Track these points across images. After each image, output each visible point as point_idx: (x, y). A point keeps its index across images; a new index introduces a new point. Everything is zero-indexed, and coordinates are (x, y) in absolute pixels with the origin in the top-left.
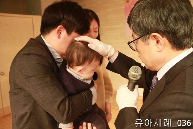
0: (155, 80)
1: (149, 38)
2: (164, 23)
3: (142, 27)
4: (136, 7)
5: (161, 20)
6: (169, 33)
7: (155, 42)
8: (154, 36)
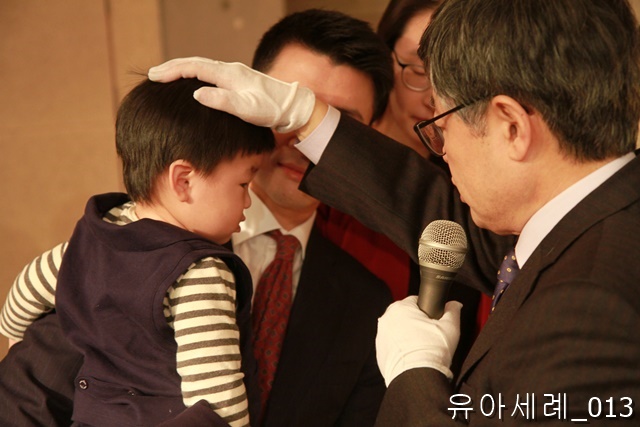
2: (532, 68)
3: (465, 75)
5: (524, 55)
6: (549, 99)
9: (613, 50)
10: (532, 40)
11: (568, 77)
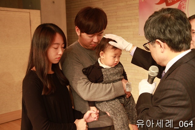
0: (164, 74)
10: (162, 28)
11: (170, 35)
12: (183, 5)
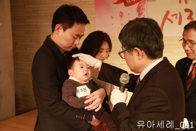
0: (139, 81)
1: (132, 51)
2: (142, 42)
3: (128, 43)
4: (125, 29)
5: (140, 39)
6: (145, 48)
7: (137, 53)
8: (136, 50)
9: (158, 38)
10: (141, 37)
11: (149, 43)
12: (142, 6)
